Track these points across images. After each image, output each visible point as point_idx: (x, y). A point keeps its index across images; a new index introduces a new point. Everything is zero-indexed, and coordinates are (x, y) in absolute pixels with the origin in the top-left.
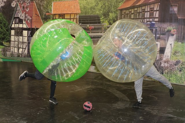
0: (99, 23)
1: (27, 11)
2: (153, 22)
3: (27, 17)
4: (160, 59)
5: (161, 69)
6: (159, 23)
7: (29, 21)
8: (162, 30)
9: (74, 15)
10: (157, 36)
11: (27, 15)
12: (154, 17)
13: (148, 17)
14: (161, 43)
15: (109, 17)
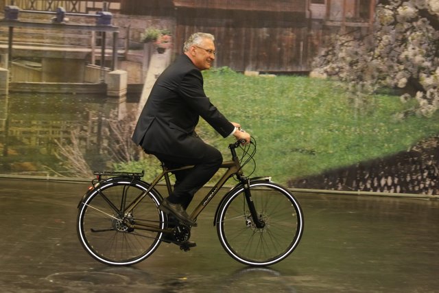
2: (106, 13)
6: (124, 16)
8: (133, 36)
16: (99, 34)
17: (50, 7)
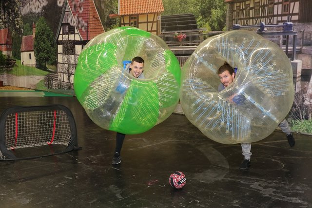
0: (195, 27)
1: (81, 12)
2: (289, 23)
3: (81, 22)
4: (303, 90)
5: (303, 110)
6: (301, 24)
7: (83, 28)
8: (306, 37)
9: (153, 15)
10: (297, 48)
11: (80, 19)
12: (291, 12)
13: (280, 13)
14: (303, 61)
15: (211, 17)
16: (285, 37)
17: (256, 23)
